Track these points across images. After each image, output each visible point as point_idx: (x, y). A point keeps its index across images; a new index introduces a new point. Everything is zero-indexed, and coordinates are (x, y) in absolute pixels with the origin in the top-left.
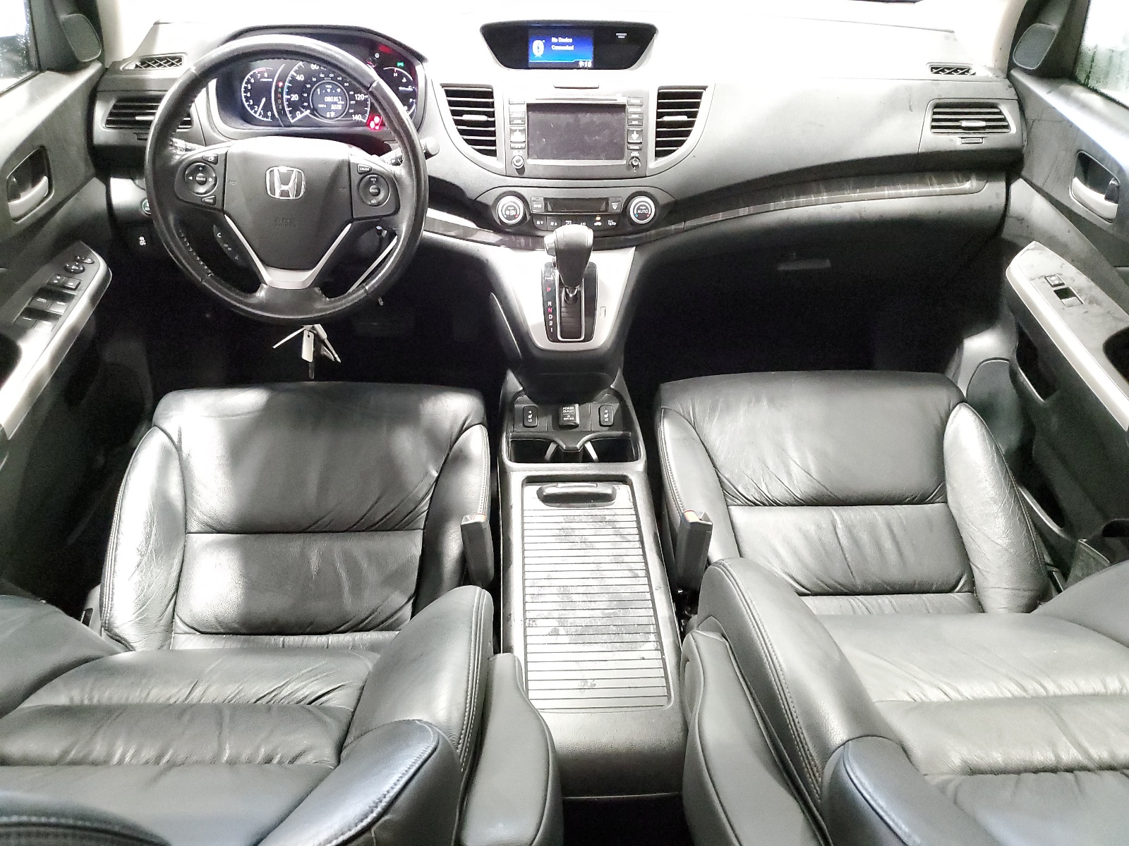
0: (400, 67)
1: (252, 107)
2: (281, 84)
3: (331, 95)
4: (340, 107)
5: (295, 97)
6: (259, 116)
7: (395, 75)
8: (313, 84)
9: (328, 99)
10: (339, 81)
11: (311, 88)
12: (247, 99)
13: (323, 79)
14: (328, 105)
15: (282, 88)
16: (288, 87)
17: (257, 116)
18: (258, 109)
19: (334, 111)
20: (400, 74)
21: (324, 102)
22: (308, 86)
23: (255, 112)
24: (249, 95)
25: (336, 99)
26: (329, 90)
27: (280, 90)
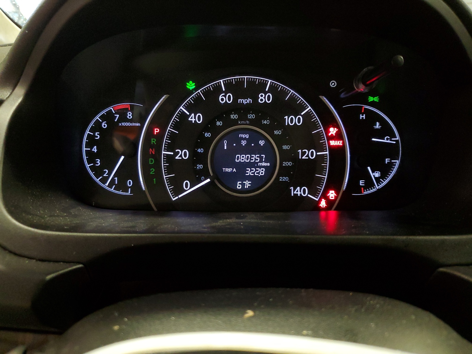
0: (373, 104)
1: (98, 172)
2: (157, 131)
3: (248, 150)
4: (262, 172)
5: (183, 154)
6: (110, 186)
7: (363, 117)
8: (216, 131)
9: (242, 158)
10: (263, 127)
11: (211, 140)
12: (91, 157)
13: (235, 122)
14: (242, 167)
15: (160, 137)
16: (172, 136)
17: (106, 186)
18: (109, 174)
19: (249, 178)
20: (372, 117)
21: (233, 164)
22: (207, 135)
23: (104, 180)
24: (95, 149)
25: (255, 157)
26: (244, 143)
27: (153, 141)
